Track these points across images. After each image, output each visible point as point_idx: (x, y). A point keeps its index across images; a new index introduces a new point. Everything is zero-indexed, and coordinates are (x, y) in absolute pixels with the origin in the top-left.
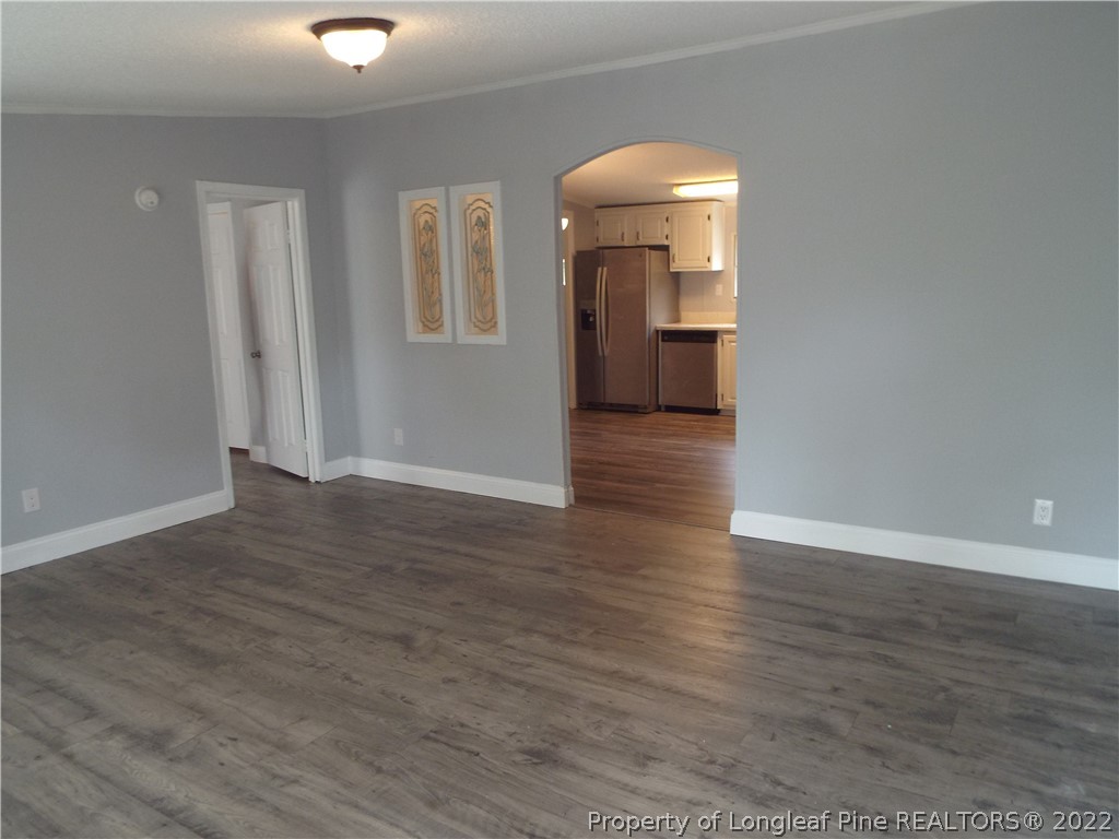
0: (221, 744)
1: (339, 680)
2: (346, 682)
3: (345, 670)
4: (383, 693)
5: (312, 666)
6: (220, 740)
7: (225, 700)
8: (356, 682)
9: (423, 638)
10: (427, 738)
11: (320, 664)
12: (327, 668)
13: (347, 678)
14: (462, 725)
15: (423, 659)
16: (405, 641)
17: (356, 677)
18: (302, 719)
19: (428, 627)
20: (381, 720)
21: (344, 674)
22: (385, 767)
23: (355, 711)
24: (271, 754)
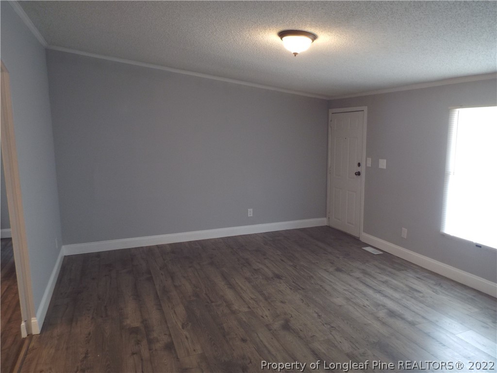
1: (323, 316)
2: (320, 314)
3: (319, 320)
4: (308, 306)
5: (332, 327)
7: (370, 322)
8: (317, 313)
9: (277, 325)
10: (303, 289)
11: (329, 326)
12: (326, 324)
13: (319, 316)
14: (291, 289)
15: (285, 314)
16: (286, 326)
17: (315, 315)
18: (340, 306)
19: (270, 330)
20: (314, 297)
21: (319, 318)
22: (319, 286)
23: (321, 302)
24: (352, 298)
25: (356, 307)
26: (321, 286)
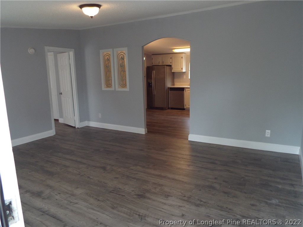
0: (56, 195)
1: (87, 178)
2: (89, 179)
4: (99, 181)
5: (79, 175)
6: (56, 193)
7: (57, 184)
8: (91, 179)
9: (108, 167)
10: (111, 192)
11: (81, 174)
12: (83, 175)
13: (89, 177)
14: (120, 189)
15: (109, 173)
17: (91, 177)
18: (77, 188)
19: (110, 165)
20: (98, 188)
21: (88, 177)
22: (100, 199)
23: (91, 186)
24: (70, 197)
25: (66, 190)
26: (99, 200)
